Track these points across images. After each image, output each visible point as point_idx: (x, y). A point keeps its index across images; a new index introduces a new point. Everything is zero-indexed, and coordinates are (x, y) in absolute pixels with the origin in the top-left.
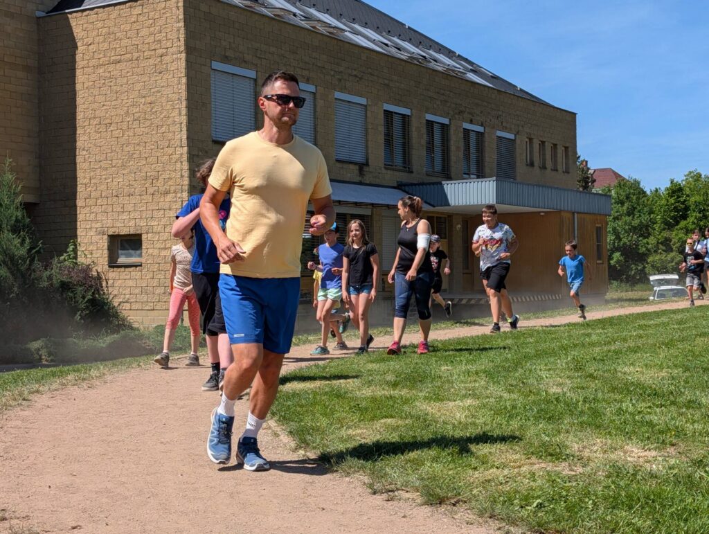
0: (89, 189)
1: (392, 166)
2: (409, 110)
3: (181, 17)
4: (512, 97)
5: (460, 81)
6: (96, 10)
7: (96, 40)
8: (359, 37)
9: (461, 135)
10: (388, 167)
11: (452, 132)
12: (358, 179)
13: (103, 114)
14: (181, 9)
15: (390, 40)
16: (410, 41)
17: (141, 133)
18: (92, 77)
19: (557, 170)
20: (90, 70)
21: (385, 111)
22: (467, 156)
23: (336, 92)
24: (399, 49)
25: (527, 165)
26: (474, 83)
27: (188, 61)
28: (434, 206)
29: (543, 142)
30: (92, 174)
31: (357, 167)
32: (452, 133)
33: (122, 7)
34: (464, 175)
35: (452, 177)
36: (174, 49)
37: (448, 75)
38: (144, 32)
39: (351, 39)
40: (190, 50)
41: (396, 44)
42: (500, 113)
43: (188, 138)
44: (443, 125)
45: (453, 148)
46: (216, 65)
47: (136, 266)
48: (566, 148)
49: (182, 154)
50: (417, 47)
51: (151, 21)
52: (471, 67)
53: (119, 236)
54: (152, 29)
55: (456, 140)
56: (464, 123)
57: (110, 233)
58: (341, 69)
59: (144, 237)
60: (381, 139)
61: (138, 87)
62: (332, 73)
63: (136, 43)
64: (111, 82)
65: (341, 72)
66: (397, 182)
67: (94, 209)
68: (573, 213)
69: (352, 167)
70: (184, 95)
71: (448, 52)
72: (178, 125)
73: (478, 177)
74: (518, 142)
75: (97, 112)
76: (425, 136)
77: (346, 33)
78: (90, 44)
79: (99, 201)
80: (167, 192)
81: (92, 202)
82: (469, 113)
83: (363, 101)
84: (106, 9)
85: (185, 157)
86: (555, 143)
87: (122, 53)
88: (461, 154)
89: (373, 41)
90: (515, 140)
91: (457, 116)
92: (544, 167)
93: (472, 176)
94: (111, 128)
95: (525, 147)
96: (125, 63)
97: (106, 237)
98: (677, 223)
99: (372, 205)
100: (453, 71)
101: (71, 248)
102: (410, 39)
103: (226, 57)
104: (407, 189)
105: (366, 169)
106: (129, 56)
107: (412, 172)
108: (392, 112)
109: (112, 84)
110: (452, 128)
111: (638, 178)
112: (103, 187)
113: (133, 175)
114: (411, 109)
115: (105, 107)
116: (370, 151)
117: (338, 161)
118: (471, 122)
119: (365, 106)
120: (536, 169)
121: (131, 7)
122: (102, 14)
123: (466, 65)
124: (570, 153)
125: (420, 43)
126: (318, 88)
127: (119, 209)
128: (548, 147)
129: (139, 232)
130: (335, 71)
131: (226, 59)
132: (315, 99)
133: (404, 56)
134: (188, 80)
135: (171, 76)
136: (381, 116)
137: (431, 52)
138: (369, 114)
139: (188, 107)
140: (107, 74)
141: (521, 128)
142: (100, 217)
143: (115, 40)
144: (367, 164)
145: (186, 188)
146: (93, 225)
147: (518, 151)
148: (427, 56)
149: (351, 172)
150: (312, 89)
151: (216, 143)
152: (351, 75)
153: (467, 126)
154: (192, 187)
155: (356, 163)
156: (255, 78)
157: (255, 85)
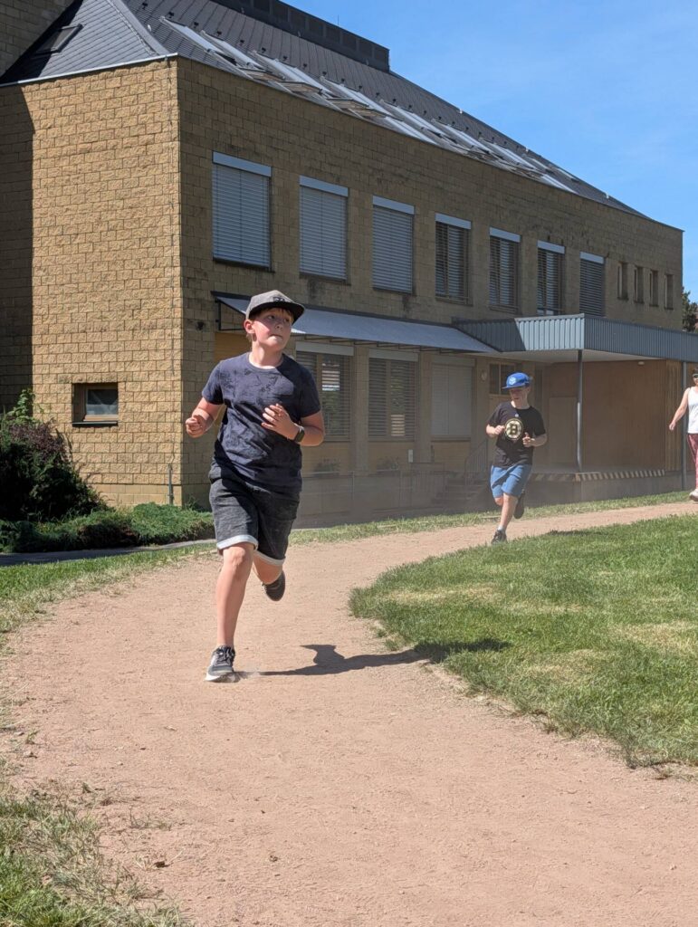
0: (47, 322)
1: (445, 296)
2: (469, 223)
3: (174, 92)
4: (601, 207)
5: (535, 184)
6: (58, 81)
7: (58, 122)
8: (403, 123)
9: (536, 257)
10: (441, 297)
11: (523, 251)
12: (401, 313)
13: (66, 221)
14: (175, 82)
15: (441, 129)
16: (467, 131)
17: (118, 247)
18: (52, 172)
19: (656, 306)
20: (49, 162)
21: (439, 224)
22: (542, 286)
23: (374, 197)
24: (454, 141)
25: (619, 298)
26: (552, 188)
27: (182, 151)
28: (500, 351)
29: (640, 269)
30: (51, 301)
31: (401, 298)
32: (524, 254)
33: (93, 77)
34: (539, 311)
35: (523, 312)
36: (163, 136)
37: (519, 176)
38: (123, 113)
39: (393, 126)
40: (185, 136)
41: (451, 134)
42: (586, 228)
43: (182, 255)
44: (511, 242)
45: (524, 275)
46: (218, 157)
47: (110, 426)
48: (669, 276)
49: (173, 277)
50: (477, 140)
51: (133, 98)
52: (545, 167)
53: (86, 384)
54: (133, 108)
55: (528, 262)
56: (539, 242)
57: (75, 381)
58: (382, 166)
59: (121, 386)
60: (432, 260)
61: (115, 185)
62: (370, 171)
63: (113, 126)
64: (78, 178)
65: (382, 170)
66: (452, 318)
67: (54, 349)
68: (682, 362)
69: (393, 296)
70: (176, 196)
71: (515, 147)
72: (169, 238)
73: (556, 313)
74: (608, 267)
75: (59, 218)
76: (489, 257)
77: (387, 118)
78: (49, 128)
79: (60, 338)
80: (153, 328)
81: (50, 339)
82: (546, 229)
83: (410, 209)
84: (72, 80)
85: (177, 280)
86: (655, 269)
87: (93, 140)
88: (535, 283)
89: (421, 130)
90: (602, 266)
91: (530, 232)
92: (640, 301)
93: (548, 312)
94: (77, 241)
95: (616, 274)
96: (97, 154)
97: (69, 386)
99: (420, 348)
100: (524, 171)
101: (23, 400)
102: (467, 128)
103: (232, 147)
104: (465, 327)
105: (412, 300)
106: (103, 143)
107: (472, 306)
108: (446, 225)
109: (79, 181)
110: (524, 247)
112: (66, 319)
113: (107, 303)
114: (472, 222)
115: (69, 213)
116: (418, 277)
117: (376, 289)
118: (549, 240)
119: (412, 216)
120: (631, 304)
121: (105, 78)
122: (67, 87)
123: (539, 163)
124: (674, 285)
125: (480, 133)
126: (351, 190)
127: (87, 349)
128: (646, 274)
129: (114, 380)
130: (374, 169)
131: (232, 150)
132: (347, 205)
133: (462, 151)
134: (182, 177)
135: (160, 171)
136: (433, 230)
137: (495, 146)
138: (417, 228)
139: (182, 213)
140: (72, 168)
141: (612, 250)
142: (61, 359)
143: (84, 122)
144: (413, 294)
145: (179, 321)
146: (52, 370)
147: (607, 280)
148: (490, 151)
149: (393, 304)
150: (343, 191)
151: (218, 261)
152: (394, 175)
153: (543, 245)
154: (186, 322)
155: (398, 293)
156: (270, 175)
157: (270, 185)
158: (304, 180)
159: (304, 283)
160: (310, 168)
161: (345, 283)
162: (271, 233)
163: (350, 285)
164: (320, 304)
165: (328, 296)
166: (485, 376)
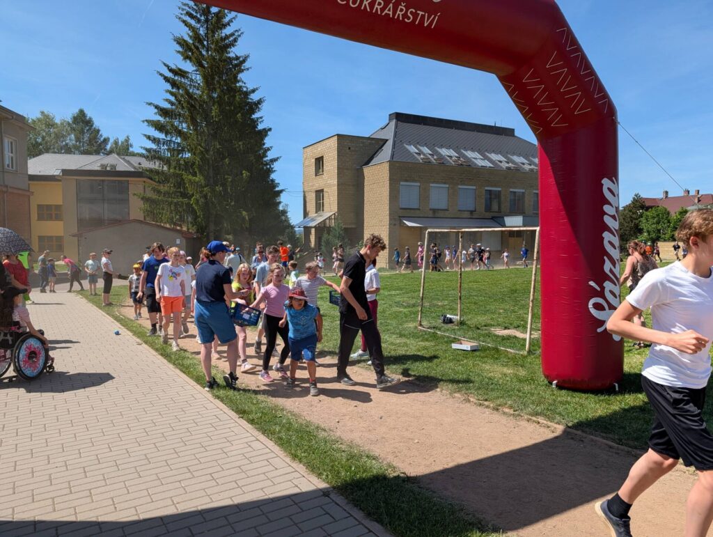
0: (367, 224)
3: (388, 169)
7: (370, 176)
12: (469, 217)
13: (371, 200)
17: (379, 206)
18: (369, 188)
23: (459, 186)
27: (390, 183)
31: (470, 212)
40: (391, 180)
43: (389, 208)
46: (402, 183)
49: (388, 213)
51: (382, 170)
54: (382, 173)
61: (378, 191)
63: (378, 177)
67: (368, 230)
69: (467, 212)
70: (388, 194)
72: (387, 204)
79: (370, 228)
80: (384, 226)
87: (375, 181)
94: (373, 205)
96: (376, 184)
103: (407, 180)
109: (373, 190)
112: (371, 223)
113: (377, 220)
117: (459, 211)
121: (377, 166)
122: (371, 168)
126: (450, 185)
130: (459, 178)
132: (448, 189)
134: (390, 189)
135: (386, 188)
139: (390, 198)
140: (372, 187)
143: (374, 176)
144: (475, 211)
145: (388, 224)
150: (447, 186)
151: (401, 209)
154: (390, 224)
156: (419, 185)
157: (420, 188)
158: (432, 185)
159: (431, 212)
160: (434, 181)
161: (447, 210)
162: (420, 199)
165: (441, 214)
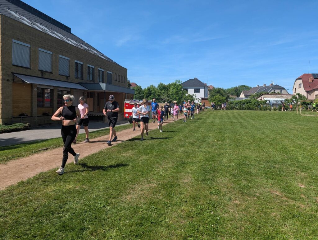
1: (78, 78)
2: (83, 63)
4: (112, 63)
5: (98, 57)
8: (69, 41)
9: (98, 71)
10: (76, 78)
11: (95, 70)
12: (66, 80)
19: (122, 82)
21: (75, 62)
23: (59, 55)
25: (115, 80)
28: (88, 89)
29: (119, 75)
31: (66, 77)
35: (95, 82)
37: (94, 55)
42: (108, 67)
44: (93, 68)
45: (95, 74)
46: (14, 41)
48: (125, 77)
50: (88, 48)
55: (96, 72)
58: (61, 48)
60: (74, 70)
62: (58, 49)
66: (79, 82)
68: (126, 93)
69: (64, 77)
73: (102, 82)
76: (87, 70)
82: (100, 66)
83: (69, 59)
86: (122, 76)
88: (98, 76)
90: (112, 74)
91: (96, 66)
92: (119, 81)
95: (115, 76)
98: (149, 96)
104: (81, 84)
105: (69, 78)
107: (83, 80)
108: (77, 63)
111: (141, 86)
116: (70, 73)
117: (59, 75)
118: (101, 68)
120: (117, 82)
124: (126, 79)
126: (53, 53)
132: (52, 56)
133: (82, 48)
136: (74, 64)
137: (91, 49)
138: (70, 62)
141: (113, 71)
144: (69, 77)
145: (1, 79)
147: (113, 77)
149: (64, 79)
150: (51, 53)
151: (14, 65)
152: (65, 51)
153: (99, 69)
154: (3, 79)
155: (65, 76)
156: (30, 47)
157: (30, 49)
158: (40, 49)
160: (42, 47)
161: (51, 73)
162: (30, 60)
163: (53, 73)
164: (44, 77)
165: (47, 75)
166: (86, 94)
